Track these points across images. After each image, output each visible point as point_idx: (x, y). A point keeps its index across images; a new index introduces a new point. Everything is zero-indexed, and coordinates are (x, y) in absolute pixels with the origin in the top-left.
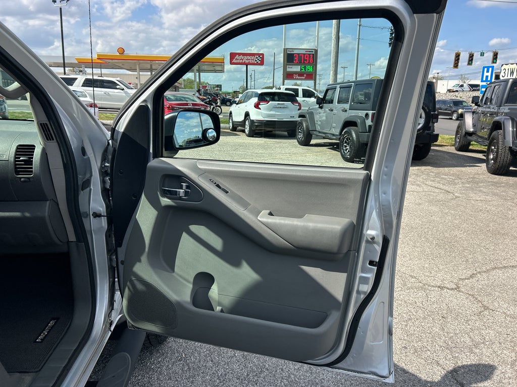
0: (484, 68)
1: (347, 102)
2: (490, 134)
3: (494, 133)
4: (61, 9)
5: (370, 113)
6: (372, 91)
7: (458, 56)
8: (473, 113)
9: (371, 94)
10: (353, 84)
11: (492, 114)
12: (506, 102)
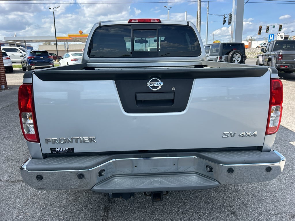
0: (270, 35)
1: (208, 53)
2: (268, 63)
3: (269, 62)
4: (54, 12)
5: (219, 57)
6: (219, 48)
7: (261, 28)
8: (263, 56)
9: (218, 49)
10: (211, 45)
11: (268, 55)
12: (274, 50)
